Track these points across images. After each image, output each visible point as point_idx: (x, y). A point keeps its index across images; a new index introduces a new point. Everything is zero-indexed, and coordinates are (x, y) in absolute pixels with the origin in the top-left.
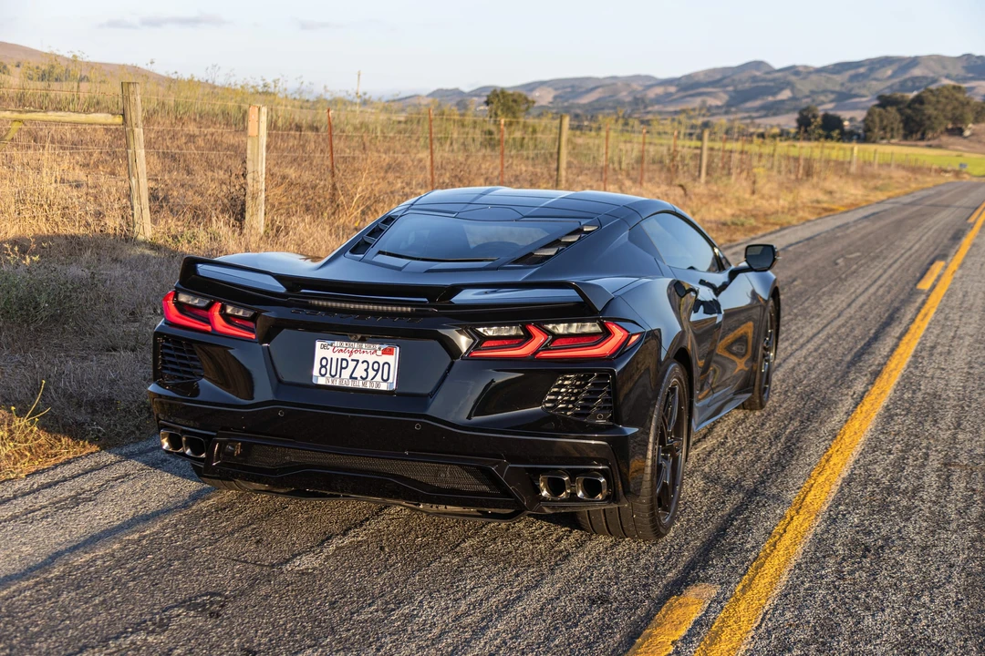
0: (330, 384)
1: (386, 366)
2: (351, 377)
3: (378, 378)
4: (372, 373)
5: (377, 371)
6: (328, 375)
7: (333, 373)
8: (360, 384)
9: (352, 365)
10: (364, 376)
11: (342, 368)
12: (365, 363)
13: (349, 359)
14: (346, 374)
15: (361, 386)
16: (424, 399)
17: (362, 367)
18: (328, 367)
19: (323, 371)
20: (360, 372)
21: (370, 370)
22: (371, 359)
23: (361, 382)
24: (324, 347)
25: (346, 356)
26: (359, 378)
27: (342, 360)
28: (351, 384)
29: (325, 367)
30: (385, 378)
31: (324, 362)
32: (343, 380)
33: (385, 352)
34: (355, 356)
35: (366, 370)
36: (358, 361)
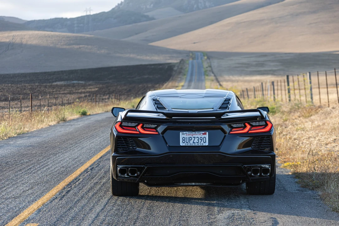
0: (187, 145)
1: (205, 138)
2: (193, 142)
3: (202, 142)
4: (200, 141)
5: (202, 140)
6: (185, 142)
7: (187, 142)
8: (196, 144)
9: (193, 139)
10: (198, 142)
11: (190, 140)
12: (198, 138)
13: (192, 137)
14: (191, 142)
15: (197, 145)
16: (218, 147)
17: (196, 139)
18: (185, 140)
19: (184, 141)
20: (196, 140)
21: (199, 140)
22: (199, 136)
23: (197, 144)
24: (183, 134)
25: (191, 136)
26: (196, 143)
27: (190, 137)
28: (193, 145)
29: (184, 140)
30: (205, 142)
31: (184, 139)
32: (191, 143)
33: (203, 134)
34: (194, 136)
35: (198, 140)
36: (195, 137)
